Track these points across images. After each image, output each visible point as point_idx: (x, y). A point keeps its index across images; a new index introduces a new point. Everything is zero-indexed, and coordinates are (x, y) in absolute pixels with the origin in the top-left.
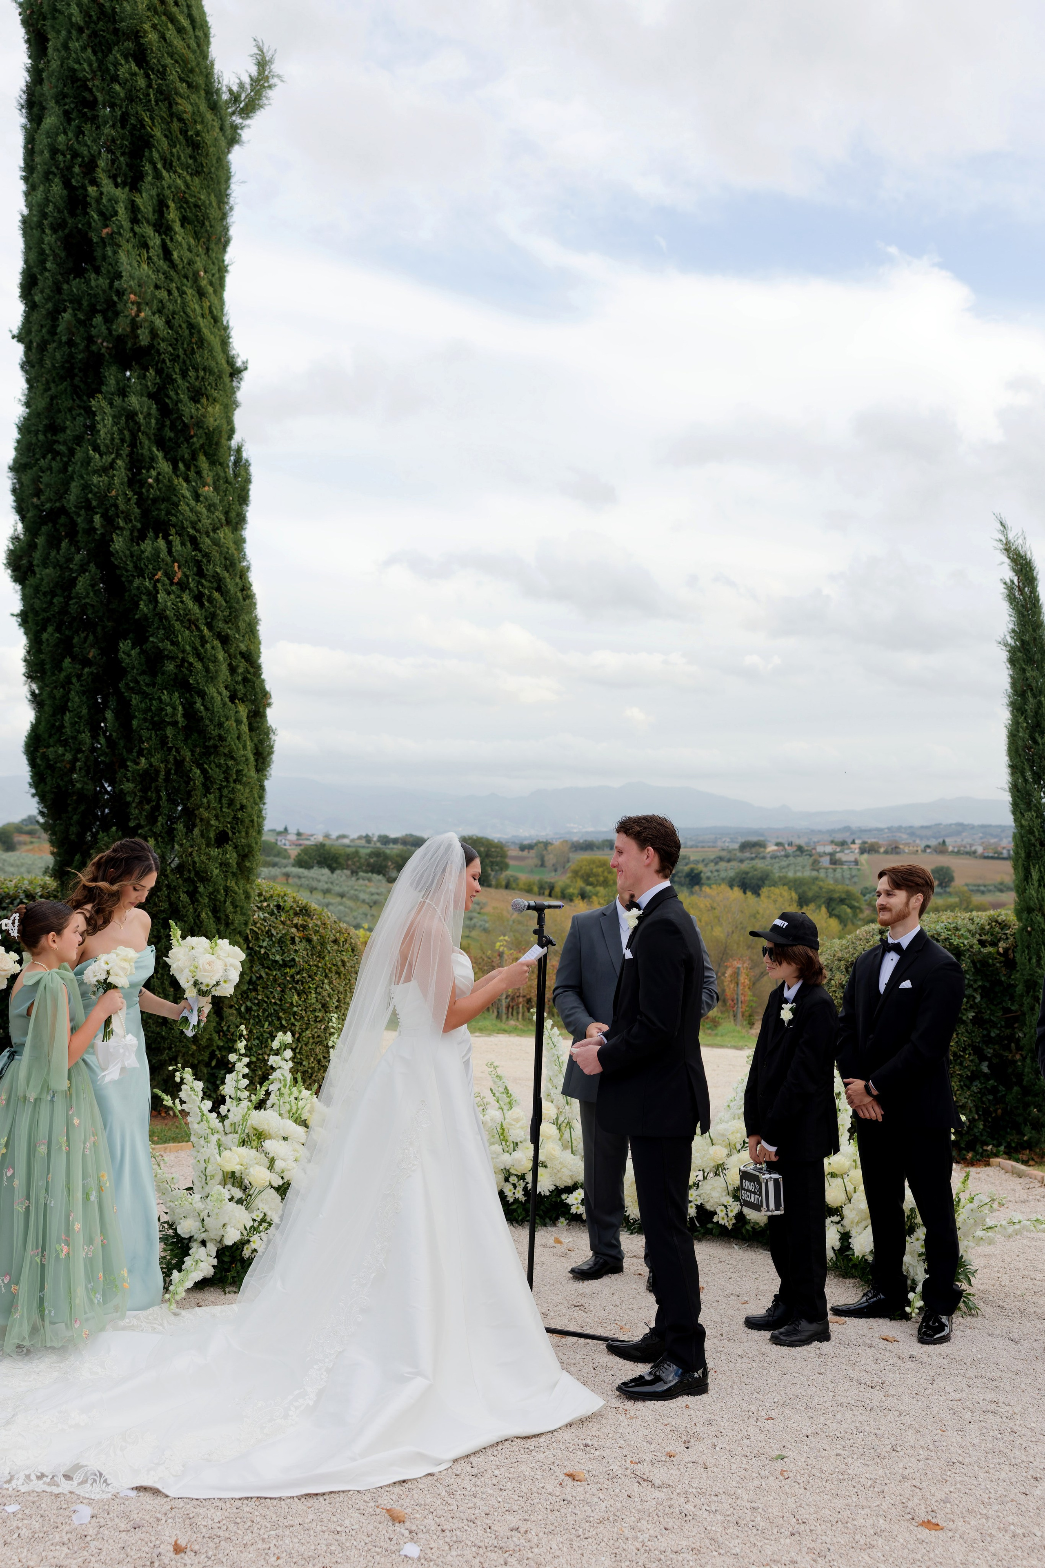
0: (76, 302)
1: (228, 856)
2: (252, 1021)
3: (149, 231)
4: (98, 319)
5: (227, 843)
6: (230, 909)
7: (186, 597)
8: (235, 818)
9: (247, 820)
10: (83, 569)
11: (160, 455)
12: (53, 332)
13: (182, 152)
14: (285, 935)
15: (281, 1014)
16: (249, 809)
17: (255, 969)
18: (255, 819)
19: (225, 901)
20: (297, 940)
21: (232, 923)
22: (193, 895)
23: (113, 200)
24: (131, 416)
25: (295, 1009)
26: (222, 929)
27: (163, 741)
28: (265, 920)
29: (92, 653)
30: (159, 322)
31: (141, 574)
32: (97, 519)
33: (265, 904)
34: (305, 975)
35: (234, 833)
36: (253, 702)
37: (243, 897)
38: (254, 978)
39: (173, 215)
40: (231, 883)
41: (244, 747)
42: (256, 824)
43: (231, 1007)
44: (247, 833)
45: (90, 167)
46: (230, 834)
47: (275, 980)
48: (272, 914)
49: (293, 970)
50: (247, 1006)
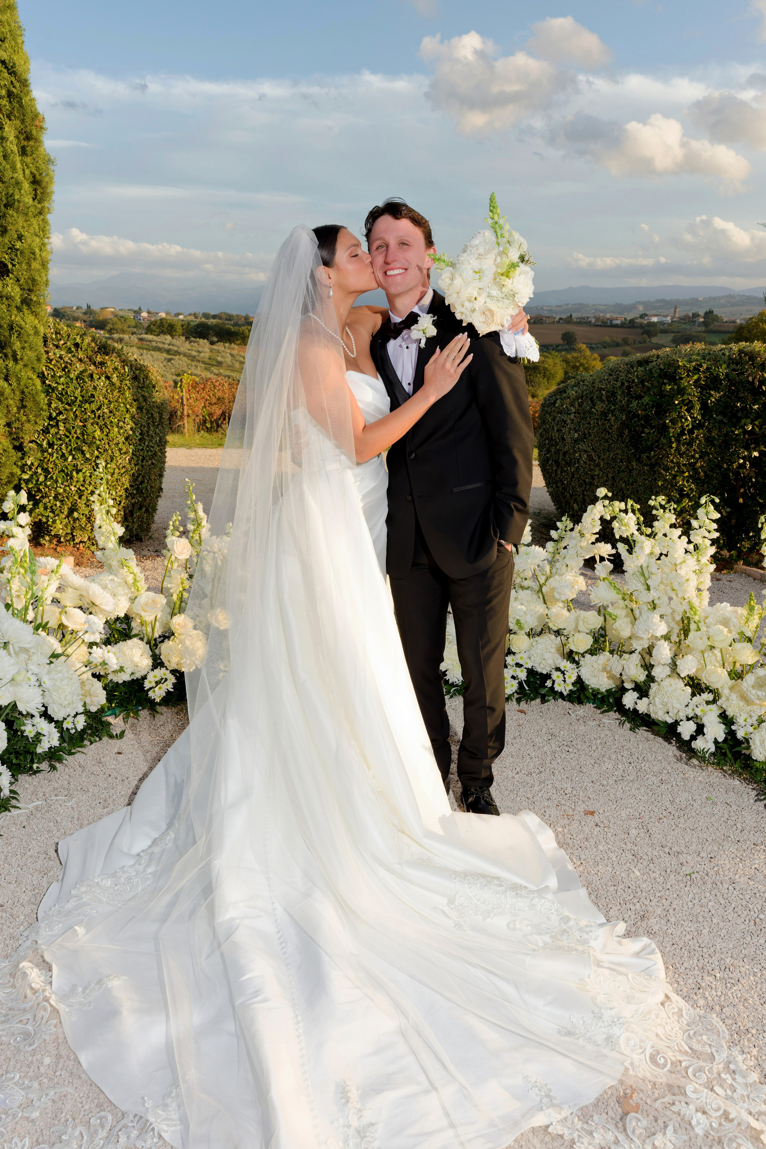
1: (9, 289)
2: (55, 455)
5: (8, 276)
6: (17, 346)
8: (12, 248)
9: (27, 252)
14: (82, 372)
15: (84, 448)
16: (29, 241)
17: (53, 405)
18: (37, 251)
19: (10, 336)
20: (95, 376)
21: (21, 359)
25: (98, 442)
26: (10, 365)
28: (61, 357)
33: (62, 342)
34: (106, 410)
35: (14, 265)
36: (23, 121)
37: (32, 332)
38: (54, 414)
40: (17, 318)
41: (14, 169)
42: (38, 256)
43: (31, 442)
44: (29, 264)
46: (10, 266)
47: (76, 416)
48: (69, 351)
49: (94, 406)
50: (48, 441)
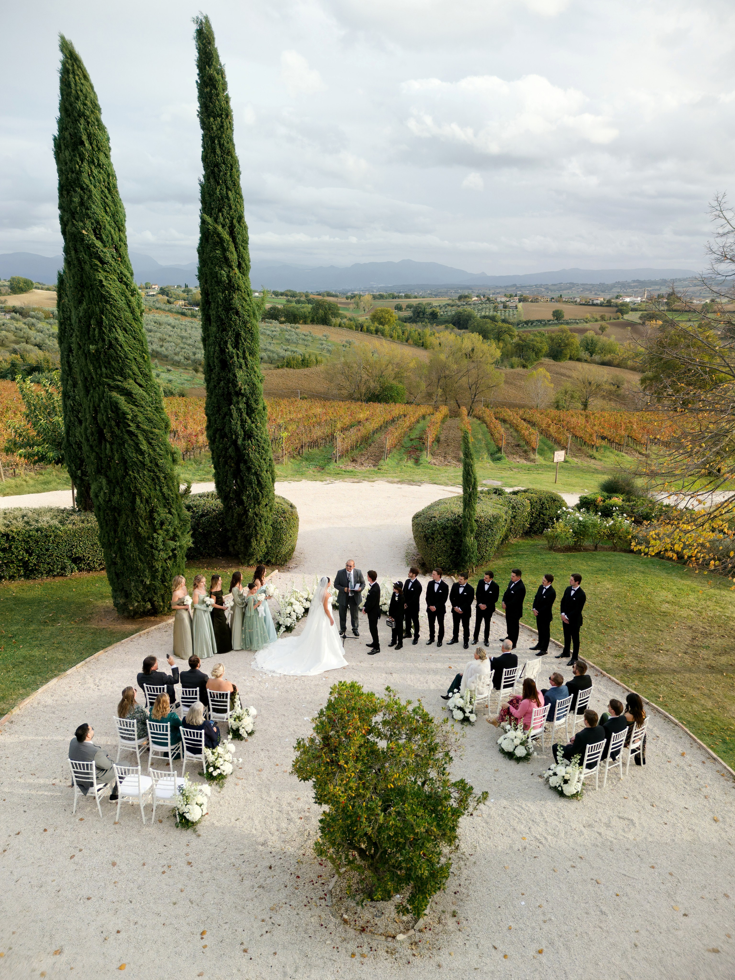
0: (224, 378)
1: (268, 509)
3: (242, 361)
4: (230, 385)
5: (267, 506)
7: (256, 454)
9: (271, 499)
10: (230, 447)
11: (248, 418)
12: (219, 384)
13: (249, 336)
14: (280, 520)
15: (280, 541)
17: (274, 531)
20: (283, 521)
21: (269, 524)
22: (260, 521)
23: (232, 353)
24: (240, 409)
25: (284, 539)
27: (252, 487)
29: (233, 465)
30: (246, 386)
31: (245, 449)
32: (234, 437)
34: (286, 530)
39: (247, 354)
40: (269, 515)
43: (269, 541)
45: (226, 342)
49: (283, 528)
